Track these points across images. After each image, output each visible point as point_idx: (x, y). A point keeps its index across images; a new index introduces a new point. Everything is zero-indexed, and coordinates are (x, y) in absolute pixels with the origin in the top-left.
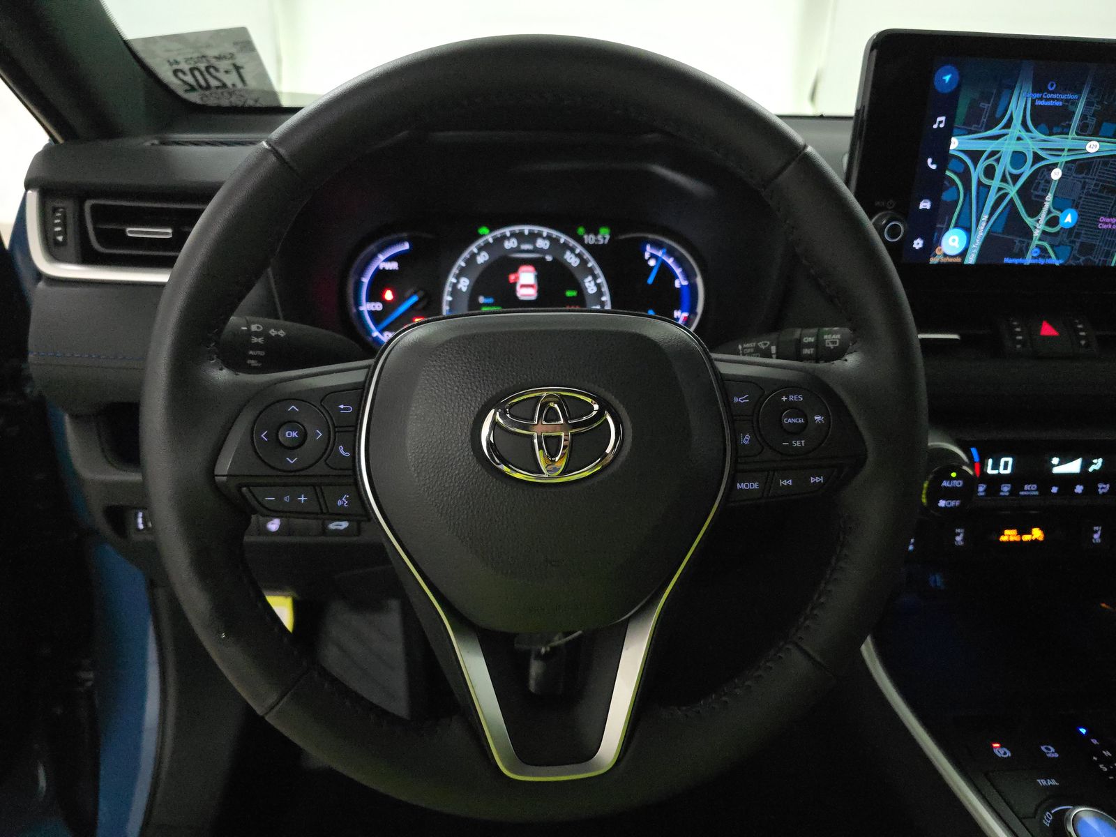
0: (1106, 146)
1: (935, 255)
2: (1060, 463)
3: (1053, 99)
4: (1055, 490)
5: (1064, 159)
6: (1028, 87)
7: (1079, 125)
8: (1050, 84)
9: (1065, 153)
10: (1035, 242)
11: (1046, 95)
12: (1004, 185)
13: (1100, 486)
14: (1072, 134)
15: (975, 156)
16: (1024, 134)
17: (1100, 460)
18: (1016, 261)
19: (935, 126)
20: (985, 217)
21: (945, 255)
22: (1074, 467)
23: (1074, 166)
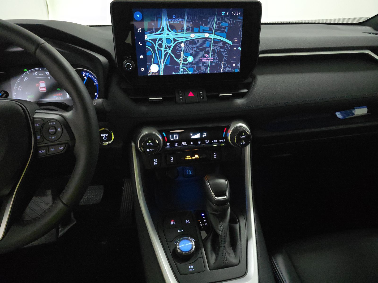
0: (197, 35)
1: (149, 73)
2: (193, 135)
3: (176, 21)
4: (192, 143)
5: (184, 40)
6: (166, 17)
7: (186, 29)
8: (173, 16)
9: (184, 38)
10: (181, 67)
11: (173, 20)
12: (166, 49)
13: (206, 141)
14: (185, 32)
15: (155, 40)
16: (168, 33)
17: (206, 133)
18: (177, 73)
19: (138, 32)
20: (162, 60)
21: (153, 73)
22: (198, 136)
23: (188, 42)
